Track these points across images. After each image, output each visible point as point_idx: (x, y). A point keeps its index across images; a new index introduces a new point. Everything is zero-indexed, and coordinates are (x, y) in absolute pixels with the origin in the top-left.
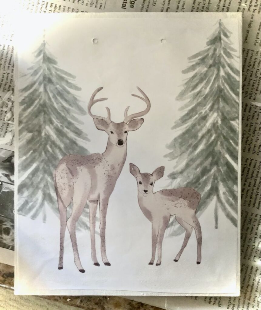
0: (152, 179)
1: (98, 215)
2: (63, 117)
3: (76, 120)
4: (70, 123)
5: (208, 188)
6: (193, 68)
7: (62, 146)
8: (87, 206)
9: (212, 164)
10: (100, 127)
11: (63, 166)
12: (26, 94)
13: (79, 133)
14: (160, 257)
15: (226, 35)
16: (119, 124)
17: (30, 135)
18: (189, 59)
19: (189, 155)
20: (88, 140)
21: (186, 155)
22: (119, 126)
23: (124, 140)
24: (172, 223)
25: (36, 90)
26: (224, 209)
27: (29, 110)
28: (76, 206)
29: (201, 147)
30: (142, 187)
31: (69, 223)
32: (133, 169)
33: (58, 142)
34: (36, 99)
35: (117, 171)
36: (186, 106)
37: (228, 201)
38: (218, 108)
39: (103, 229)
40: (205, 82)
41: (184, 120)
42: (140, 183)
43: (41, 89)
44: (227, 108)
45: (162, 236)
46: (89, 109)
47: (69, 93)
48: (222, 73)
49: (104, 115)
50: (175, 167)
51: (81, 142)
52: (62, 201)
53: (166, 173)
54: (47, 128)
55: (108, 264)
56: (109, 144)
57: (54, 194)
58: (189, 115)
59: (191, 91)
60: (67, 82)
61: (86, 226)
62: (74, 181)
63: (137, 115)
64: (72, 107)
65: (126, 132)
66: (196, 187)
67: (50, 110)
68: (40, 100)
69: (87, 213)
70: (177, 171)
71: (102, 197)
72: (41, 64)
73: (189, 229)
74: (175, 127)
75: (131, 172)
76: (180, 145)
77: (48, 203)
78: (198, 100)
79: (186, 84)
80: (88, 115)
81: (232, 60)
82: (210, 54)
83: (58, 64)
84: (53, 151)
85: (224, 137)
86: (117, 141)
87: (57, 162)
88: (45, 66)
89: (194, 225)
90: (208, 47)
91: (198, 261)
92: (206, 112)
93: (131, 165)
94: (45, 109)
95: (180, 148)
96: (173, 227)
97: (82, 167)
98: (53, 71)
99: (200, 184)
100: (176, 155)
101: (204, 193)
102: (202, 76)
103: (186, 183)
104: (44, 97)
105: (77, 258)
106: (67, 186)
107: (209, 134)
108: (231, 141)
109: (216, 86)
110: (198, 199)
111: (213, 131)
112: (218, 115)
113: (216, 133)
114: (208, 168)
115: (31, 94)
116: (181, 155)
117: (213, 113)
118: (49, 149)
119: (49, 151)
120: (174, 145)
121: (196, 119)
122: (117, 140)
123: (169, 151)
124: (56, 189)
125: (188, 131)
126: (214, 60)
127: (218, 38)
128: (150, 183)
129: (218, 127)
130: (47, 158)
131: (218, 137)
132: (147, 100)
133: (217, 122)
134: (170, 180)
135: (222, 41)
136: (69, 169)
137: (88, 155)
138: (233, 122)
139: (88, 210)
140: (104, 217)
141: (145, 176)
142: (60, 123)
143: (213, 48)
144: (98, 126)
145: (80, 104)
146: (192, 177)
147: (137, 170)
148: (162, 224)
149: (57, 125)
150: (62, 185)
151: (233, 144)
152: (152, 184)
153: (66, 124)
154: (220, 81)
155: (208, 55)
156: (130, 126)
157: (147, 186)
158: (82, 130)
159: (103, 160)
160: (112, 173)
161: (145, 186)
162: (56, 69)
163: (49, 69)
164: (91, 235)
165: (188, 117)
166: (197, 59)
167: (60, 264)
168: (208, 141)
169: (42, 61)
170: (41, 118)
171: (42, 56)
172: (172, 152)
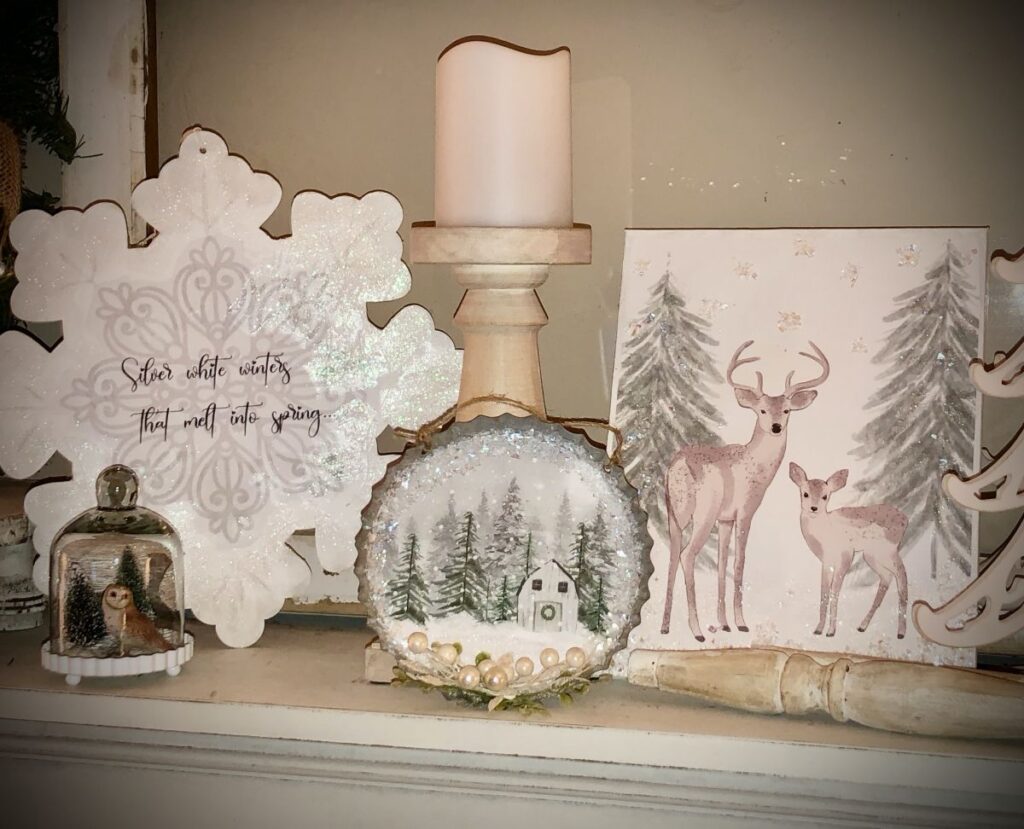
0: (826, 490)
1: (732, 546)
2: (687, 386)
3: (707, 390)
4: (697, 396)
5: (921, 507)
6: (902, 313)
7: (682, 431)
8: (716, 530)
9: (928, 469)
10: (745, 402)
11: (681, 463)
12: (633, 350)
13: (710, 411)
14: (833, 623)
15: (957, 263)
16: (775, 398)
17: (634, 411)
18: (896, 299)
19: (890, 452)
20: (725, 424)
21: (885, 452)
22: (776, 401)
23: (783, 425)
24: (857, 565)
25: (648, 345)
26: (949, 545)
27: (637, 374)
28: (696, 530)
29: (911, 440)
30: (809, 503)
31: (684, 556)
32: (795, 472)
33: (676, 425)
34: (647, 358)
35: (768, 474)
36: (889, 373)
37: (954, 531)
38: (942, 378)
39: (740, 568)
40: (920, 336)
41: (884, 394)
42: (806, 495)
43: (658, 343)
44: (957, 378)
45: (839, 586)
46: (730, 373)
47: (699, 349)
48: (949, 323)
49: (753, 384)
50: (866, 472)
51: (711, 425)
52: (675, 520)
53: (851, 480)
54: (661, 401)
55: (744, 629)
56: (758, 431)
57: (663, 508)
58: (892, 388)
59: (896, 350)
60: (698, 332)
61: (713, 563)
62: (697, 487)
63: (805, 385)
64: (702, 370)
65: (786, 412)
66: (901, 506)
67: (667, 375)
68: (653, 360)
69: (715, 540)
70: (869, 478)
71: (741, 516)
72: (660, 306)
73: (886, 577)
74: (868, 406)
75: (791, 477)
76: (876, 434)
77: (653, 523)
78: (909, 363)
79: (889, 338)
80: (727, 386)
81: (967, 303)
82: (930, 293)
83: (687, 306)
84: (668, 439)
85: (951, 424)
86: (771, 427)
87: (673, 456)
88: (665, 308)
89: (895, 570)
90: (928, 282)
91: (901, 633)
92: (922, 382)
93: (793, 466)
94: (661, 374)
95: (876, 440)
96: (858, 572)
97: (710, 465)
98: (678, 316)
99: (906, 501)
100: (869, 452)
101: (913, 516)
102: (916, 327)
103: (883, 497)
104: (660, 355)
105: (694, 616)
106: (685, 496)
107: (926, 419)
108: (962, 431)
109: (940, 342)
110: (903, 525)
111: (932, 414)
112: (942, 388)
113: (937, 418)
114: (922, 475)
115: (640, 349)
116: (876, 452)
117: (933, 386)
118: (662, 435)
119: (660, 438)
120: (867, 436)
121: (904, 394)
122: (771, 425)
123: (856, 445)
124: (667, 500)
125: (890, 413)
126: (938, 300)
127: (946, 268)
128: (823, 495)
129: (940, 407)
130: (656, 450)
131: (940, 424)
132: (824, 361)
133: (939, 400)
134: (858, 493)
135: (951, 273)
136: (690, 467)
137: (723, 446)
138: (965, 401)
139: (716, 537)
140: (743, 549)
141: (815, 485)
142: (682, 394)
143: (935, 283)
144: (740, 400)
145: (716, 366)
146: (894, 489)
147: (802, 474)
148: (839, 566)
149: (677, 399)
150: (677, 493)
151: (965, 435)
152: (825, 498)
153: (690, 396)
154: (946, 335)
155: (927, 293)
156: (793, 403)
157: (817, 502)
158: (717, 408)
159: (745, 455)
160: (759, 478)
161: (813, 499)
162: (682, 312)
163: (671, 313)
164: (719, 579)
165: (890, 391)
166: (909, 300)
167: (664, 624)
168: (923, 430)
169: (662, 300)
170: (654, 387)
171: (662, 293)
172: (862, 447)
